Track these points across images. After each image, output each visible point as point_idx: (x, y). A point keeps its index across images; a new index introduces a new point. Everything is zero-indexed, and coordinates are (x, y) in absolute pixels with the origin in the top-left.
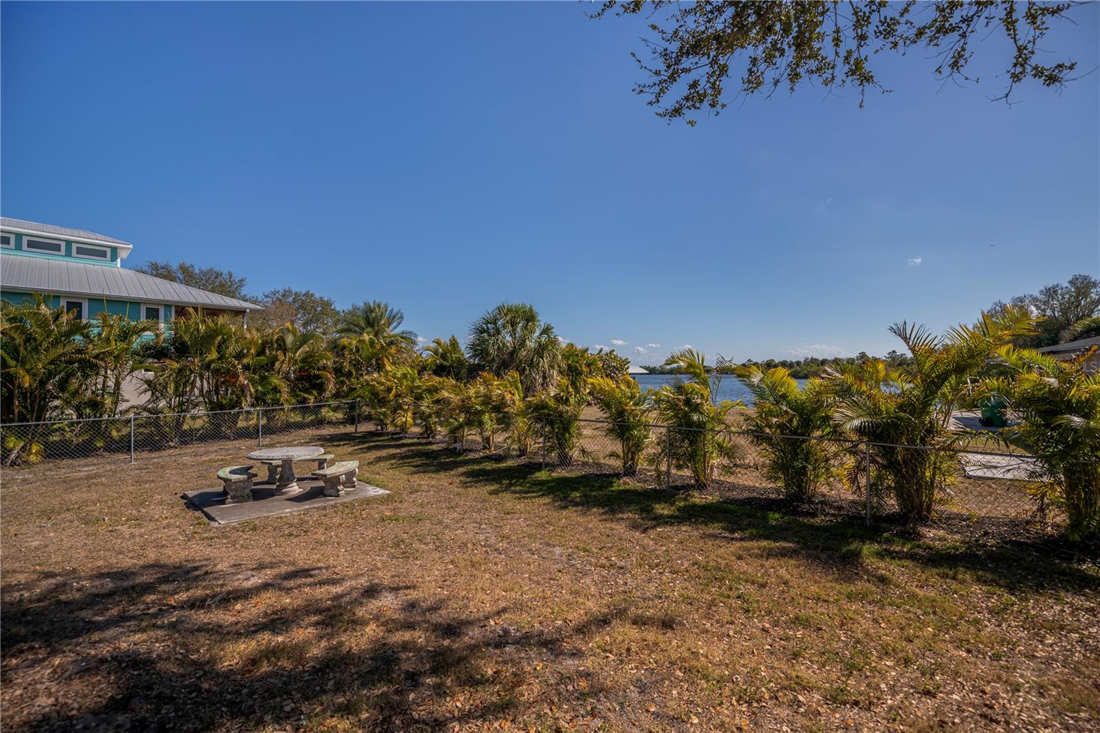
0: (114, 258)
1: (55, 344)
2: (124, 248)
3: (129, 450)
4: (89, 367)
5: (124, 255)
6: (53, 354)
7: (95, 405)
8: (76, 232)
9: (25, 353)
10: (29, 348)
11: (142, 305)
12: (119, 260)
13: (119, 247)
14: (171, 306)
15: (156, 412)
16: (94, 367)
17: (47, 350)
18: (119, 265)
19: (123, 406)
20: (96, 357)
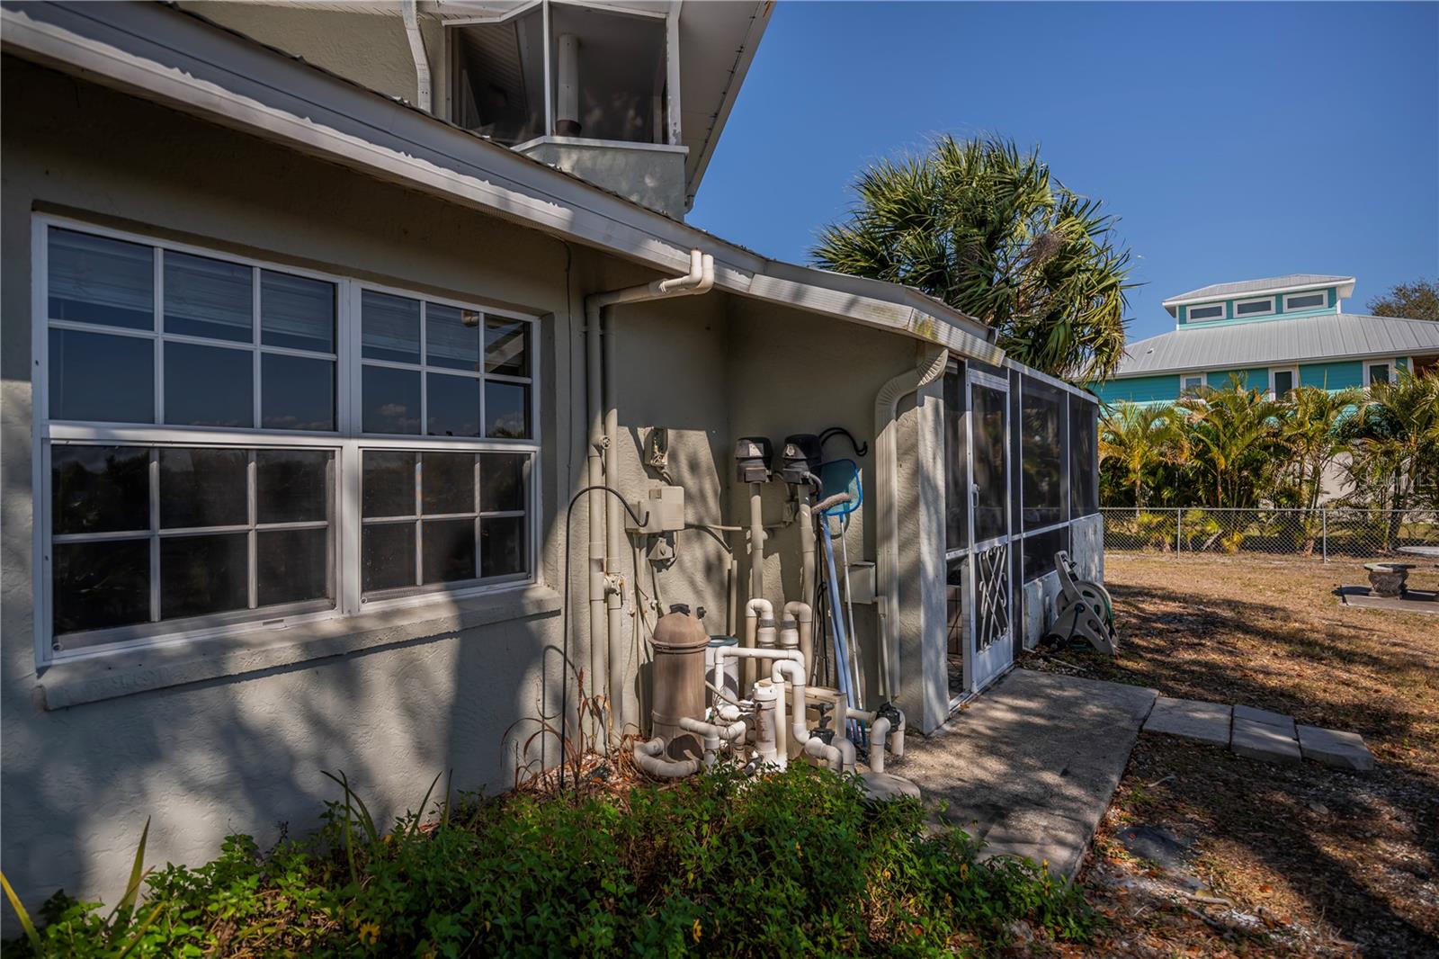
0: (1332, 304)
1: (1249, 428)
2: (1343, 286)
3: (1322, 553)
4: (1282, 452)
5: (1345, 293)
6: (1248, 440)
7: (1292, 496)
8: (1285, 280)
9: (1225, 439)
10: (1228, 434)
11: (1364, 364)
12: (1338, 304)
13: (1338, 286)
14: (1406, 358)
15: (1363, 508)
16: (1289, 454)
17: (1242, 435)
18: (1339, 311)
19: (1321, 500)
20: (1288, 440)
